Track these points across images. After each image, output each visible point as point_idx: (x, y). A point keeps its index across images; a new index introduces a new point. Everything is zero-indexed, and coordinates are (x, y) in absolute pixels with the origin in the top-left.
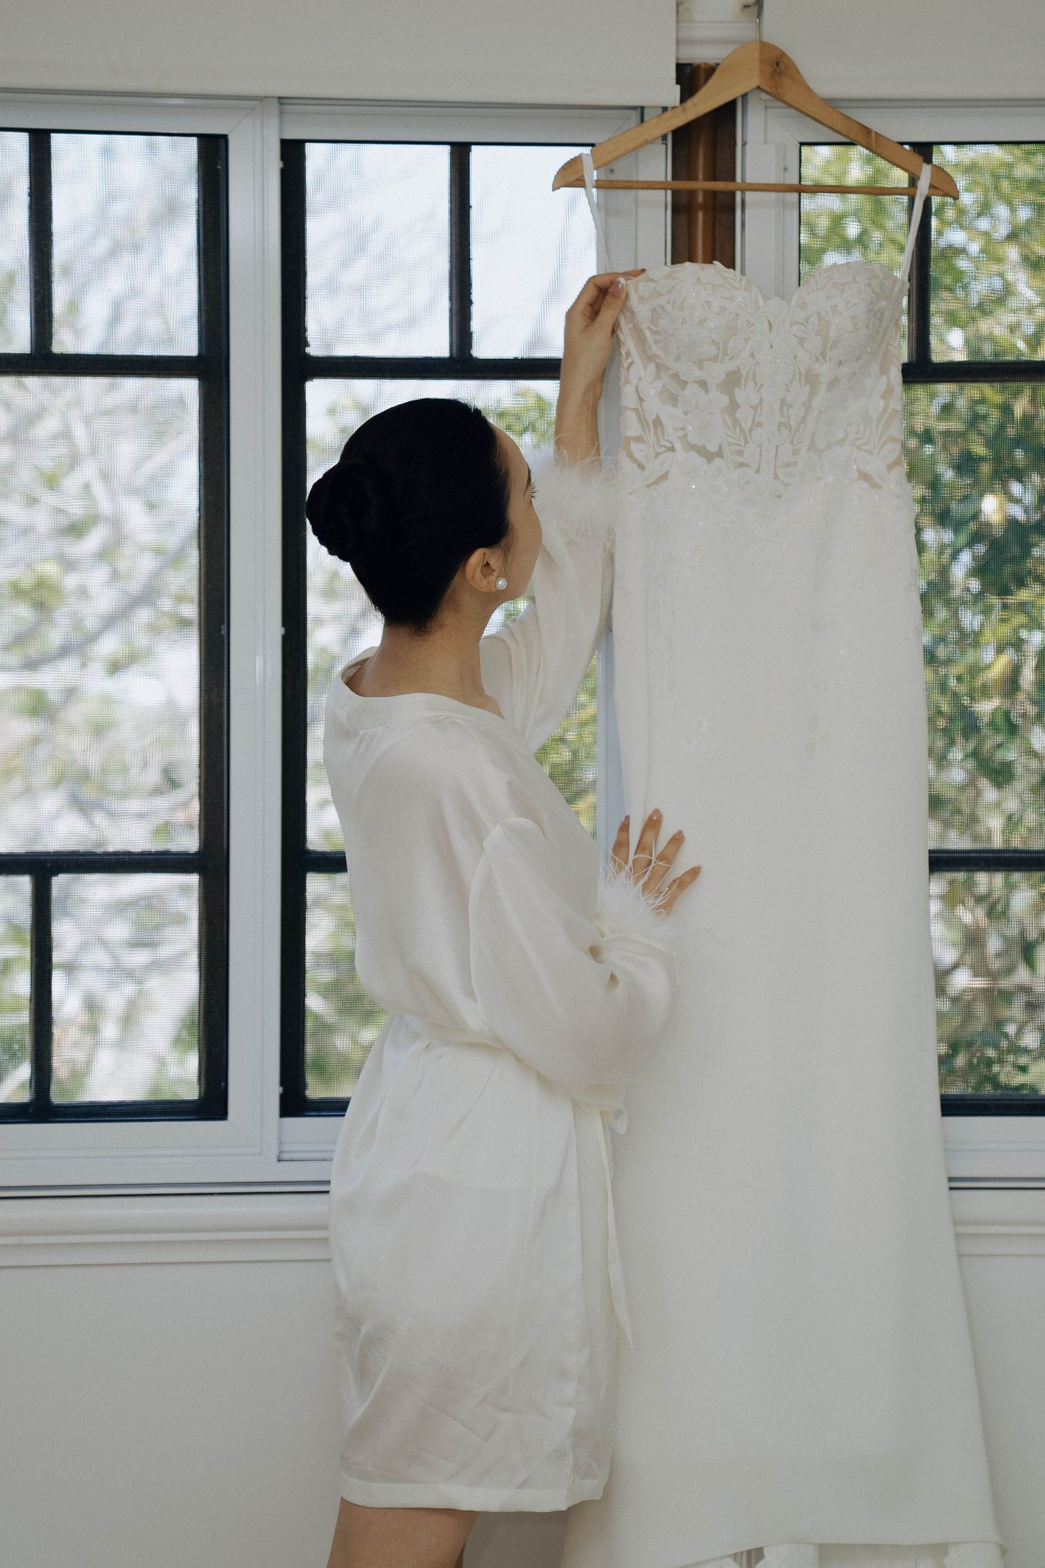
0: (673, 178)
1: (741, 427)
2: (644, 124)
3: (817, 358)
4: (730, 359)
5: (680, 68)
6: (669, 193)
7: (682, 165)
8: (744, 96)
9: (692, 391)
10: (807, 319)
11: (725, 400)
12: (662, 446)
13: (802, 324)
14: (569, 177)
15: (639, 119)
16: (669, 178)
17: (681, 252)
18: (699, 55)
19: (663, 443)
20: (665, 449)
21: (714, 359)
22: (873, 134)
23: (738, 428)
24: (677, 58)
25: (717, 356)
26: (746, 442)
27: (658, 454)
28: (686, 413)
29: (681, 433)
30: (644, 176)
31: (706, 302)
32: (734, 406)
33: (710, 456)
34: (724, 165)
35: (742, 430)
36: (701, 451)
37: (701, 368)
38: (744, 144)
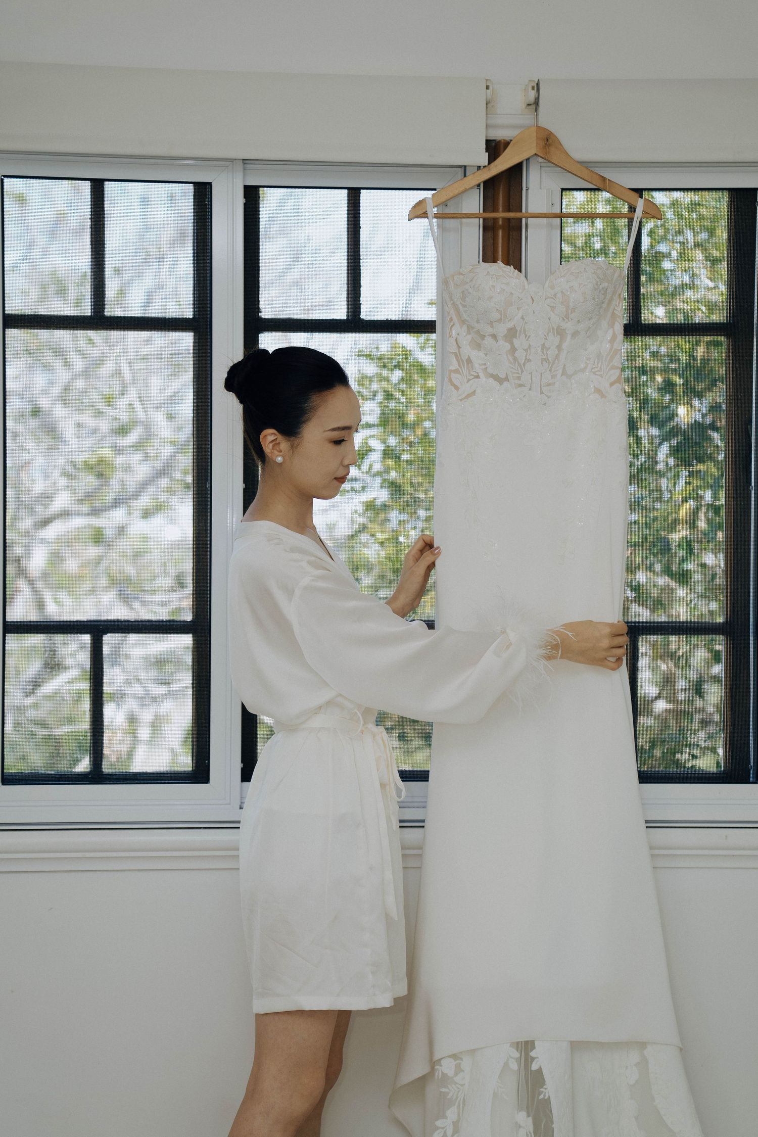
0: (484, 211)
1: (518, 362)
2: (465, 178)
3: (563, 319)
4: (509, 321)
5: (488, 142)
6: (481, 220)
7: (489, 203)
8: (528, 160)
9: (488, 341)
10: (555, 295)
11: (508, 346)
12: (472, 375)
13: (552, 298)
14: (418, 211)
15: (463, 175)
16: (481, 211)
17: (489, 256)
18: (499, 135)
19: (472, 373)
20: (473, 377)
21: (500, 321)
22: (608, 181)
23: (517, 362)
24: (486, 137)
25: (501, 319)
26: (522, 371)
27: (469, 380)
28: (486, 355)
29: (483, 367)
30: (465, 210)
31: (492, 286)
32: (513, 350)
33: (500, 380)
34: (514, 200)
35: (519, 364)
36: (496, 378)
37: (492, 327)
38: (527, 189)
